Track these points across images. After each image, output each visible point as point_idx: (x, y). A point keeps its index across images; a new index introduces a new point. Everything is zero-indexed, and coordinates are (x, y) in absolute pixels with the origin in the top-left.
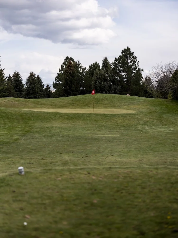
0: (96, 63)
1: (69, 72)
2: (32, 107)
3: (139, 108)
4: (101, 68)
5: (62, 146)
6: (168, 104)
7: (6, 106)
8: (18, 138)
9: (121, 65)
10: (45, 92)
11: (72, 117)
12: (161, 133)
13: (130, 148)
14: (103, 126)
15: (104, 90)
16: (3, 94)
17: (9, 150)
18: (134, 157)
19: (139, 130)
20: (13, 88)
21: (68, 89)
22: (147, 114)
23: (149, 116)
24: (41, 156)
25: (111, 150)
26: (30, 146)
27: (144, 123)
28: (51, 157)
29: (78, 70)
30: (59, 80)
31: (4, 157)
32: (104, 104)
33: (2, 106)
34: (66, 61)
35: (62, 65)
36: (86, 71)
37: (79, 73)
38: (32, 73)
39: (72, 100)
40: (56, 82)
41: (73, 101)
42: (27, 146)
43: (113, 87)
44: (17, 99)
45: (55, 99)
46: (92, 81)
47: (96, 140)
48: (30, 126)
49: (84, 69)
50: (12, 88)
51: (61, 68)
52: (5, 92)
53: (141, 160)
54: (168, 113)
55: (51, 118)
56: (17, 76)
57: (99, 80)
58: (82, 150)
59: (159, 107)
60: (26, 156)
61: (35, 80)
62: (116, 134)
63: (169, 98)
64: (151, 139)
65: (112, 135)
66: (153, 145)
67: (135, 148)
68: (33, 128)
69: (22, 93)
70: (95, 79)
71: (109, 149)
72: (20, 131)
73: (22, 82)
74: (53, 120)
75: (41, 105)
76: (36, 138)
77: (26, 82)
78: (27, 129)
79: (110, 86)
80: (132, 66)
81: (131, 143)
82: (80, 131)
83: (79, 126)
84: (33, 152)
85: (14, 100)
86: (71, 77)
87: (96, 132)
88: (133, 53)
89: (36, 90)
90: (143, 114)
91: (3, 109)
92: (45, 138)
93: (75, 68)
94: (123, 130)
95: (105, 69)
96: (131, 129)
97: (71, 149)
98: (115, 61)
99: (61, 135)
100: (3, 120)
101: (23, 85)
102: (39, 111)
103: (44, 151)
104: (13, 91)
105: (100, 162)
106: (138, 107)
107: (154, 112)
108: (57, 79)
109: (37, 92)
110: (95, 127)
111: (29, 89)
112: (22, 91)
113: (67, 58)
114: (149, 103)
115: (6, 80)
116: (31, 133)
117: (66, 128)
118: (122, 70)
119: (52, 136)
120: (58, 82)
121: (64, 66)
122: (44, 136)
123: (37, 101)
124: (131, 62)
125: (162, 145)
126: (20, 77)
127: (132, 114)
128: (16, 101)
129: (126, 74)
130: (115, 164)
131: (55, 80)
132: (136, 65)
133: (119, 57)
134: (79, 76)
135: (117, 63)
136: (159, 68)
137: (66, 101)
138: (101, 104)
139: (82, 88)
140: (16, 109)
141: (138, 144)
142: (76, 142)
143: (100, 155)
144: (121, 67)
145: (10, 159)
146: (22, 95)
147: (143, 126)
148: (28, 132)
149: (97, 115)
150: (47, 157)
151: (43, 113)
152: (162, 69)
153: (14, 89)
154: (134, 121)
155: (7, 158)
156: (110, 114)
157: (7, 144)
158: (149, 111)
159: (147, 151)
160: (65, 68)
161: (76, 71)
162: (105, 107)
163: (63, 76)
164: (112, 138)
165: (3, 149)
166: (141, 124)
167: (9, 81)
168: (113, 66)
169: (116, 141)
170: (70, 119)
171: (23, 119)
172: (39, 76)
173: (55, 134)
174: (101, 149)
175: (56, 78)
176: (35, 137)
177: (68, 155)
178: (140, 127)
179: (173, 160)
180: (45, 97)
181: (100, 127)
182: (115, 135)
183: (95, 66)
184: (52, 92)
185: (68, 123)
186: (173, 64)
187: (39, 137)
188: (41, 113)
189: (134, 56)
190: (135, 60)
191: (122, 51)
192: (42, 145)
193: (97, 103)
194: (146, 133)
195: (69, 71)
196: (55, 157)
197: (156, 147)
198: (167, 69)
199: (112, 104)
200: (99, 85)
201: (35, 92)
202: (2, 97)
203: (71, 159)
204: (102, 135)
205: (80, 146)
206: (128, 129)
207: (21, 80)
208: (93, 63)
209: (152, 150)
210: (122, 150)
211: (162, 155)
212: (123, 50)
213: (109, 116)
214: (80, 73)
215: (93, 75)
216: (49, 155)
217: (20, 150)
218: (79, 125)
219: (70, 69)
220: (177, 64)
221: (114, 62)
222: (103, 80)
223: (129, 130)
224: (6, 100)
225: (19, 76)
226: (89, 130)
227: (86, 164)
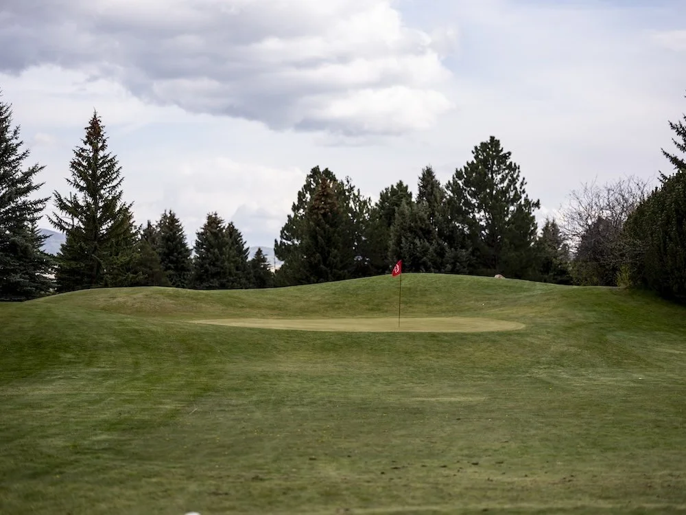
0: (400, 184)
1: (322, 211)
2: (217, 315)
3: (534, 314)
4: (414, 199)
5: (314, 433)
6: (620, 303)
7: (139, 311)
8: (175, 410)
9: (473, 189)
10: (252, 271)
11: (339, 343)
12: (611, 390)
13: (524, 438)
14: (431, 370)
15: (424, 264)
16: (131, 276)
17: (151, 450)
18: (545, 470)
19: (542, 381)
20: (159, 259)
21: (319, 261)
22: (561, 333)
23: (565, 338)
24: (251, 467)
25: (469, 448)
26: (214, 436)
27: (553, 359)
28: (283, 471)
29: (348, 205)
30: (292, 235)
31: (134, 473)
32: (428, 304)
33: (129, 311)
34: (312, 179)
35: (299, 192)
36: (369, 207)
37: (350, 215)
38: (214, 216)
39: (333, 291)
40: (284, 241)
41: (337, 296)
42: (206, 436)
43: (449, 253)
44: (171, 293)
45: (282, 289)
46: (390, 236)
47: (415, 414)
48: (211, 372)
49: (365, 202)
50: (156, 261)
51: (299, 201)
52: (135, 273)
53: (570, 481)
54: (622, 328)
55: (275, 348)
56: (171, 224)
57: (409, 234)
58: (377, 445)
59: (595, 311)
60: (204, 467)
61: (224, 237)
62: (472, 394)
63: (622, 284)
64: (584, 409)
65: (462, 399)
66: (595, 427)
67: (542, 440)
68: (219, 378)
69: (184, 274)
70: (397, 231)
71: (461, 443)
72: (181, 388)
73: (185, 242)
74: (279, 352)
75: (243, 307)
76: (231, 408)
77: (197, 243)
78: (204, 380)
79: (441, 253)
80: (506, 191)
81: (526, 422)
82: (363, 385)
83: (358, 371)
84: (225, 455)
85: (162, 293)
86: (327, 226)
87: (413, 388)
88: (509, 153)
89: (226, 264)
90: (548, 333)
91: (129, 320)
92: (258, 408)
93: (338, 198)
94: (493, 380)
95: (428, 200)
96: (517, 378)
97: (344, 444)
98: (457, 179)
99: (309, 400)
100: (132, 353)
101: (188, 251)
102: (237, 327)
103: (259, 452)
104: (158, 268)
105: (440, 486)
106: (529, 312)
107: (580, 325)
108: (285, 232)
109: (228, 271)
110: (407, 372)
111: (206, 264)
112: (184, 269)
113: (315, 171)
114: (565, 298)
115: (139, 236)
116: (217, 394)
117: (322, 377)
118: (476, 204)
119: (279, 403)
120: (289, 243)
121: (308, 196)
122: (257, 404)
123: (230, 297)
124: (502, 180)
125: (623, 428)
126: (178, 228)
127: (515, 334)
128: (169, 296)
129: (488, 217)
130: (489, 493)
131: (280, 234)
132: (519, 189)
133: (466, 166)
134: (350, 222)
135: (461, 185)
136: (590, 195)
137: (316, 295)
138: (421, 303)
139: (360, 258)
140: (169, 322)
141: (547, 425)
142: (355, 421)
143: (436, 463)
144: (474, 195)
145: (154, 480)
146: (184, 278)
147: (548, 368)
148: (206, 389)
149: (412, 336)
150: (269, 473)
151: (249, 331)
152: (597, 200)
153: (161, 263)
154: (521, 354)
155: (144, 477)
156: (452, 334)
157: (144, 428)
158: (567, 324)
159: (581, 447)
160: (308, 200)
161: (342, 210)
162: (430, 314)
163: (305, 223)
164: (464, 407)
165: (130, 444)
166: (544, 364)
167: (146, 239)
168: (449, 192)
169: (480, 418)
170: (329, 350)
171: (190, 349)
172: (233, 224)
173: (287, 397)
174: (436, 443)
175: (284, 229)
176: (228, 405)
177: (335, 464)
178: (541, 371)
179: (670, 478)
180: (251, 285)
181: (420, 372)
182: (471, 399)
183: (397, 194)
184: (273, 270)
185: (324, 362)
186: (631, 185)
187: (241, 405)
188: (243, 331)
189: (511, 163)
190: (515, 176)
191: (474, 151)
192: (251, 432)
193: (407, 302)
194: (564, 391)
195: (323, 208)
196: (294, 470)
197: (606, 436)
198: (612, 198)
199: (451, 303)
200: (410, 248)
201: (222, 271)
202: (126, 286)
203: (348, 478)
204: (433, 396)
205: (369, 433)
206: (509, 379)
207: (182, 238)
208: (392, 186)
209: (594, 444)
210: (504, 447)
211: (631, 462)
212: (478, 145)
213: (446, 338)
214: (355, 214)
215: (390, 219)
216: (275, 466)
217: (186, 447)
218: (360, 368)
219: (325, 204)
220: (640, 183)
221: (452, 182)
222: (420, 233)
223: (511, 382)
224: (140, 295)
225: (177, 224)
226: (389, 383)
227: (397, 497)
